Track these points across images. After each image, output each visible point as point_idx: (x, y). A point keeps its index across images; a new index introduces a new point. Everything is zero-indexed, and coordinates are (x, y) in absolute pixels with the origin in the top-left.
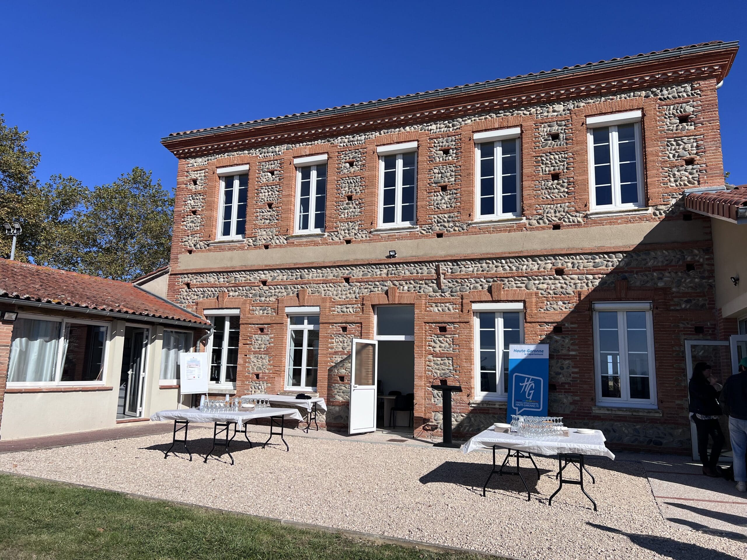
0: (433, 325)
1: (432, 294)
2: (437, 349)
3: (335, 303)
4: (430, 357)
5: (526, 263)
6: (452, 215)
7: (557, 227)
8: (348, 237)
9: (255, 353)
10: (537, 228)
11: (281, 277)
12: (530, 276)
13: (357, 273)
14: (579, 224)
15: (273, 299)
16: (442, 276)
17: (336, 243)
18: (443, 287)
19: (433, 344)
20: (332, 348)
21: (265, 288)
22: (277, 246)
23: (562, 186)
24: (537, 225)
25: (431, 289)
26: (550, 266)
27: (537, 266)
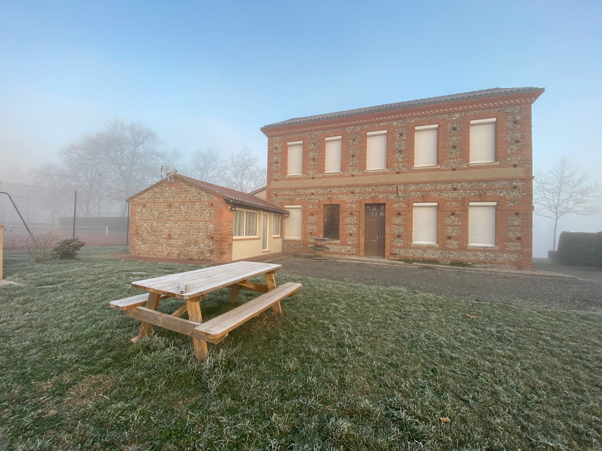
0: (395, 212)
1: (394, 199)
2: (396, 223)
3: (347, 203)
4: (393, 226)
5: (439, 185)
6: (404, 164)
7: (454, 170)
8: (353, 174)
9: (310, 224)
10: (445, 170)
11: (321, 191)
12: (441, 191)
13: (358, 190)
14: (465, 169)
15: (317, 201)
16: (399, 191)
17: (347, 176)
18: (399, 196)
19: (394, 220)
20: (346, 222)
21: (313, 196)
22: (318, 178)
23: (458, 152)
24: (445, 169)
25: (393, 197)
26: (450, 187)
27: (444, 187)
